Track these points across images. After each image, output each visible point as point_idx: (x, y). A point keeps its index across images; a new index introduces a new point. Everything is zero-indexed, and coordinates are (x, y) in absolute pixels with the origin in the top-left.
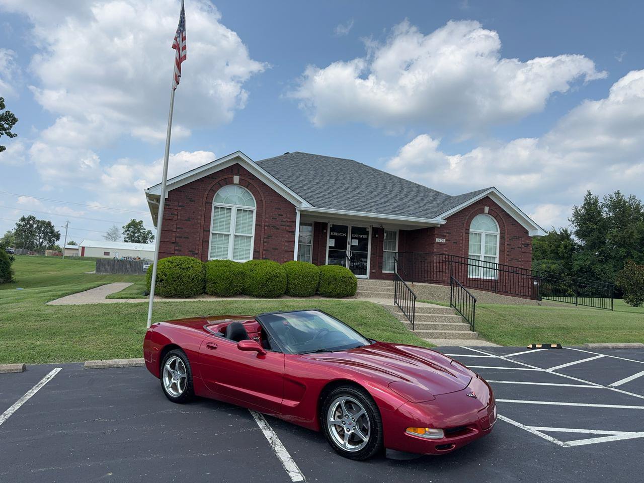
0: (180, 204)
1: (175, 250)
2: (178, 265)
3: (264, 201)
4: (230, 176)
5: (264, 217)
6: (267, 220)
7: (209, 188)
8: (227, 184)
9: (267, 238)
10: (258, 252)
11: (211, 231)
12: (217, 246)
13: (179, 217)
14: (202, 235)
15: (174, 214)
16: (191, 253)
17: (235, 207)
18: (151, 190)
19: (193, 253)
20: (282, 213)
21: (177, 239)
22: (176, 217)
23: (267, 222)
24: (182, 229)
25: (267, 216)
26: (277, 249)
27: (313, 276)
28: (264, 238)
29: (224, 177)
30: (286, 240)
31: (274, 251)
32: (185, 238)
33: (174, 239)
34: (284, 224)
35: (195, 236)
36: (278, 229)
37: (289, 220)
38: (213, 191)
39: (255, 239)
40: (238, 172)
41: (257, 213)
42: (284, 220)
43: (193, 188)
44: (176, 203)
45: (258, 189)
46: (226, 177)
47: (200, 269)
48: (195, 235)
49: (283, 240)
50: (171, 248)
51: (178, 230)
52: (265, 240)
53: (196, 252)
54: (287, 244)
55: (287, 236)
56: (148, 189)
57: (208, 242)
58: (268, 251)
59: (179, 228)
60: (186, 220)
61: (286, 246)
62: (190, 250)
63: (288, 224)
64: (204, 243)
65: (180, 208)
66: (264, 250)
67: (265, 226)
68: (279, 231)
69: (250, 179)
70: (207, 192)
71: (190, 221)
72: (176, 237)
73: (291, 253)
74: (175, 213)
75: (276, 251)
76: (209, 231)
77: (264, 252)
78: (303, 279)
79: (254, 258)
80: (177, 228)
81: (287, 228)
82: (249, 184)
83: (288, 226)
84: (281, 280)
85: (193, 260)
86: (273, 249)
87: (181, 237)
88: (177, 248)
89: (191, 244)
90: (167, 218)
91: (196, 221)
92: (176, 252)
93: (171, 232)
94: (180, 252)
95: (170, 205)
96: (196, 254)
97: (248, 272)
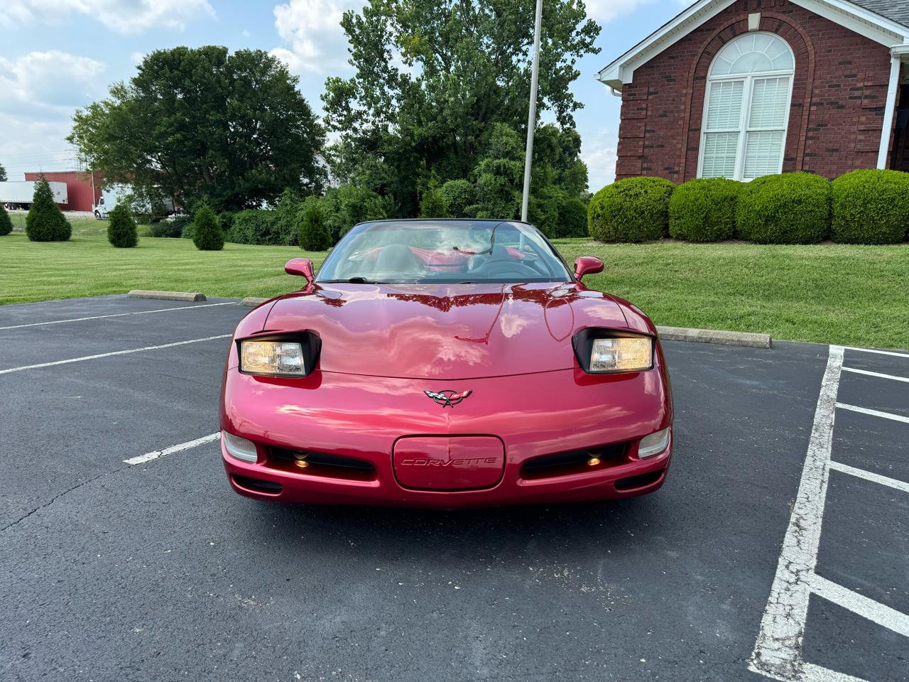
0: (652, 90)
1: (643, 169)
2: (624, 191)
3: (812, 52)
4: (742, 17)
5: (809, 87)
6: (817, 91)
7: (701, 51)
8: (735, 36)
9: (816, 130)
10: (794, 159)
11: (704, 129)
12: (714, 155)
13: (649, 113)
14: (685, 138)
15: (642, 109)
16: (668, 171)
17: (749, 77)
18: (603, 75)
19: (670, 172)
20: (854, 72)
21: (646, 150)
22: (644, 113)
23: (817, 96)
24: (654, 131)
25: (818, 83)
26: (837, 150)
27: (893, 199)
28: (808, 130)
29: (730, 22)
30: (862, 127)
31: (831, 156)
32: (658, 146)
33: (640, 150)
34: (857, 93)
35: (675, 142)
36: (842, 107)
37: (870, 84)
38: (709, 55)
39: (788, 135)
40: (759, 5)
41: (795, 80)
42: (859, 85)
43: (673, 58)
44: (645, 90)
45: (800, 30)
46: (734, 20)
47: (657, 196)
48: (675, 139)
49: (854, 128)
50: (635, 166)
51: (647, 135)
52: (810, 134)
53: (676, 169)
54: (862, 137)
55: (863, 119)
56: (599, 73)
57: (697, 149)
58: (815, 155)
59: (649, 131)
60: (660, 116)
61: (860, 141)
62: (666, 166)
63: (867, 92)
64: (689, 153)
65: (650, 97)
66: (805, 155)
67: (811, 104)
68: (844, 111)
69: (784, 12)
70: (697, 59)
71: (666, 116)
72: (644, 147)
73: (872, 154)
74: (644, 106)
75: (835, 154)
76: (699, 130)
77: (807, 159)
78: (864, 205)
79: (784, 171)
80: (646, 131)
81: (866, 102)
82: (781, 23)
83: (866, 97)
84: (809, 209)
85: (654, 182)
86: (828, 150)
87: (652, 147)
88: (645, 165)
89: (667, 157)
90: (630, 116)
91: (676, 115)
92: (644, 172)
93: (637, 139)
94: (649, 171)
95: (635, 94)
96: (677, 172)
97: (742, 197)
